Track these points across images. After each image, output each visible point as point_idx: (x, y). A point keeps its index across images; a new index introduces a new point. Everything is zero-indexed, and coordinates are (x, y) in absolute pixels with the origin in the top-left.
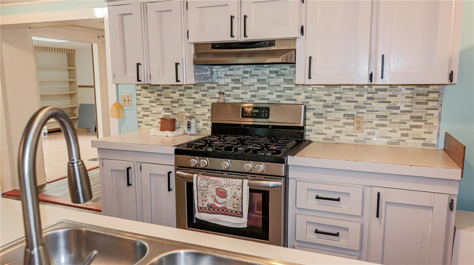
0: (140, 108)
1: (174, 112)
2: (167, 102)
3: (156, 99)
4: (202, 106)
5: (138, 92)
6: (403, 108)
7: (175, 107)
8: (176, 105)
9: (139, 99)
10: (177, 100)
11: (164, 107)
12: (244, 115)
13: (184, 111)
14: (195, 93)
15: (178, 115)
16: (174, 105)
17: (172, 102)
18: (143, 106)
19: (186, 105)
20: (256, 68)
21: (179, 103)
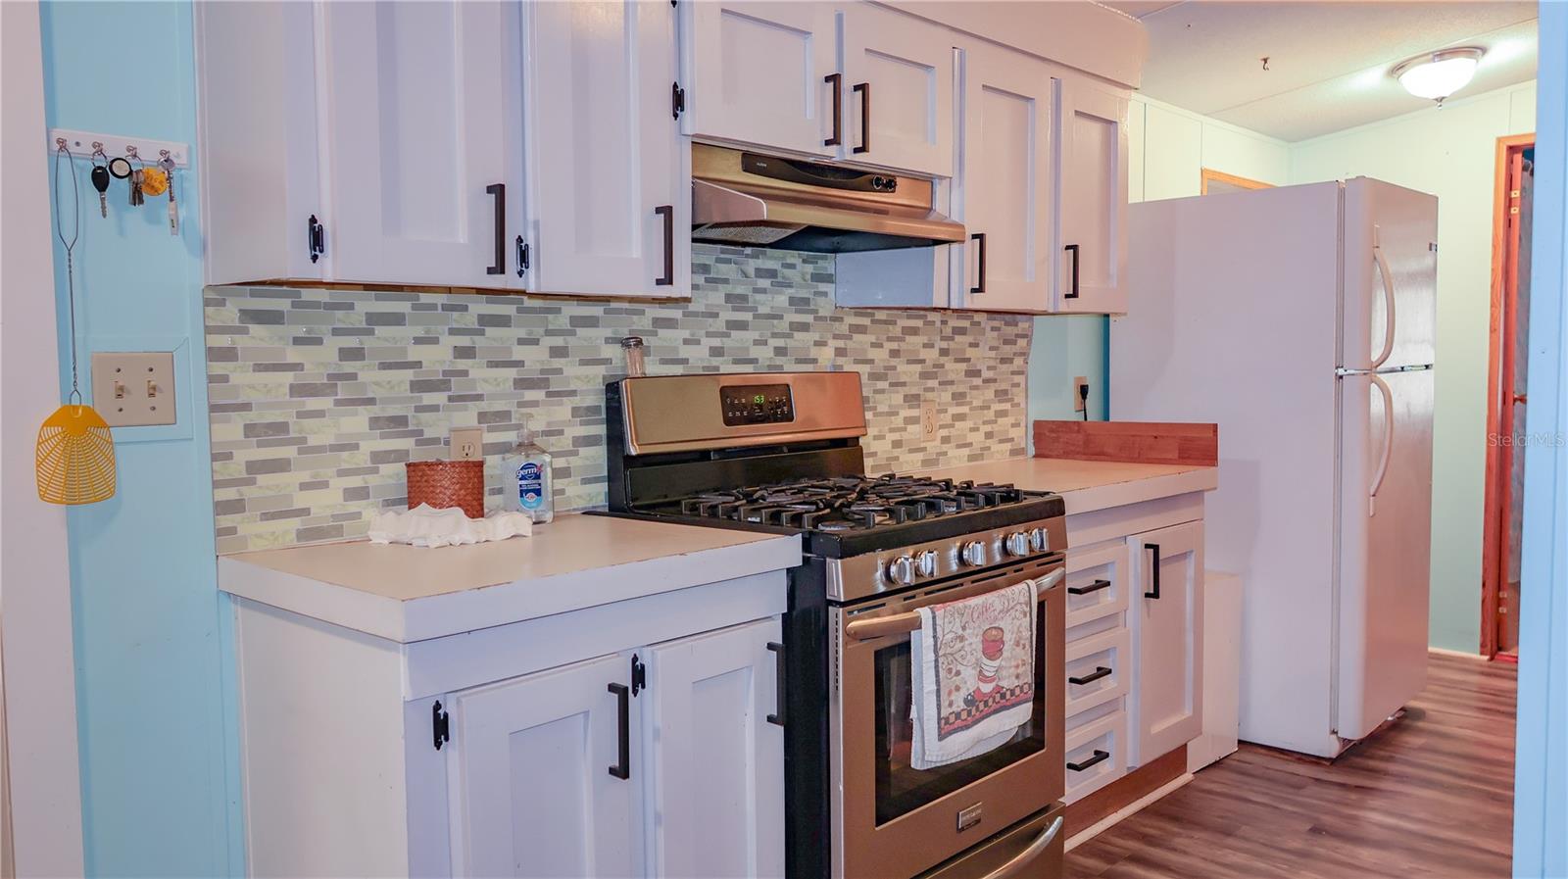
0: (231, 430)
1: (428, 434)
2: (392, 388)
3: (330, 376)
4: (549, 394)
5: (222, 341)
6: (986, 374)
7: (435, 408)
8: (439, 398)
9: (225, 379)
10: (441, 377)
11: (375, 410)
12: (730, 414)
13: (474, 422)
14: (521, 342)
15: (447, 443)
16: (428, 398)
17: (419, 386)
18: (252, 417)
19: (482, 395)
20: (722, 256)
21: (450, 390)
